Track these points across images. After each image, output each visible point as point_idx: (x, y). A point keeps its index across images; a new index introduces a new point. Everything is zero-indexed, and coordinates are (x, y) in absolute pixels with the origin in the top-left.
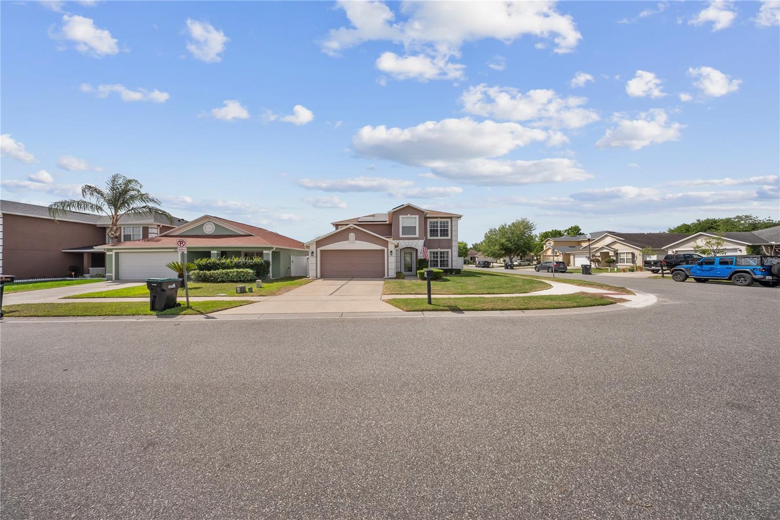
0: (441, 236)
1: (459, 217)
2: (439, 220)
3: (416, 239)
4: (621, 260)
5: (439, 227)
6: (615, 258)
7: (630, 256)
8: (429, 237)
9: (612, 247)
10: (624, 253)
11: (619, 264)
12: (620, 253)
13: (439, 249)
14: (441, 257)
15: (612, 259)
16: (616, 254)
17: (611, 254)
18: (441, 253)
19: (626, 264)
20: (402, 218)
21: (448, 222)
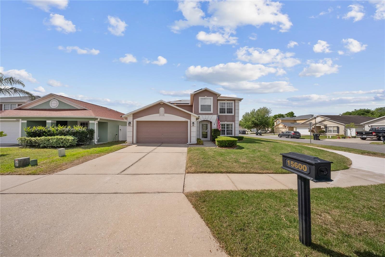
0: (227, 113)
1: (240, 100)
2: (226, 102)
3: (211, 114)
4: (329, 131)
5: (226, 107)
6: (325, 130)
7: (336, 129)
8: (219, 114)
9: (322, 123)
10: (331, 127)
11: (328, 133)
12: (328, 127)
13: (226, 122)
14: (227, 128)
15: (323, 130)
16: (326, 127)
17: (322, 127)
18: (227, 125)
19: (332, 133)
20: (201, 99)
21: (232, 103)
